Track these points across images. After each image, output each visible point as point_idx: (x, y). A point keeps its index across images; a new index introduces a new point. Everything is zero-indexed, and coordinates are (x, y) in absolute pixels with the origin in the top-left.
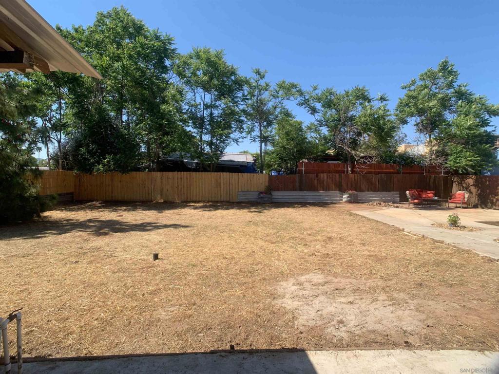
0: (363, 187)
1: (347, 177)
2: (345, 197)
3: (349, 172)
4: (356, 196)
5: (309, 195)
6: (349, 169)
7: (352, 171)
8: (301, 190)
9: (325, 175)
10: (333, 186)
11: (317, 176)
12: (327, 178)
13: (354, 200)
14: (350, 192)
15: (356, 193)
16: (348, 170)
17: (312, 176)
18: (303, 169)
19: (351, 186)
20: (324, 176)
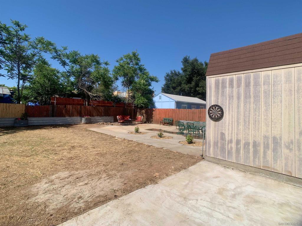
0: (94, 114)
1: (85, 107)
2: (83, 120)
3: (86, 105)
4: (90, 119)
5: (58, 120)
6: (87, 103)
7: (89, 105)
8: (53, 116)
9: (71, 106)
10: (75, 113)
11: (65, 107)
12: (72, 108)
13: (89, 122)
14: (86, 117)
15: (90, 117)
16: (85, 104)
17: (62, 107)
18: (55, 102)
19: (88, 113)
20: (69, 107)
